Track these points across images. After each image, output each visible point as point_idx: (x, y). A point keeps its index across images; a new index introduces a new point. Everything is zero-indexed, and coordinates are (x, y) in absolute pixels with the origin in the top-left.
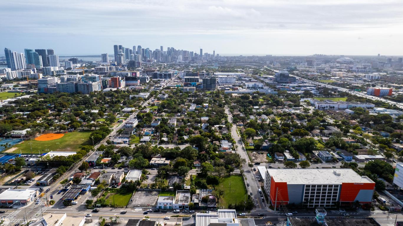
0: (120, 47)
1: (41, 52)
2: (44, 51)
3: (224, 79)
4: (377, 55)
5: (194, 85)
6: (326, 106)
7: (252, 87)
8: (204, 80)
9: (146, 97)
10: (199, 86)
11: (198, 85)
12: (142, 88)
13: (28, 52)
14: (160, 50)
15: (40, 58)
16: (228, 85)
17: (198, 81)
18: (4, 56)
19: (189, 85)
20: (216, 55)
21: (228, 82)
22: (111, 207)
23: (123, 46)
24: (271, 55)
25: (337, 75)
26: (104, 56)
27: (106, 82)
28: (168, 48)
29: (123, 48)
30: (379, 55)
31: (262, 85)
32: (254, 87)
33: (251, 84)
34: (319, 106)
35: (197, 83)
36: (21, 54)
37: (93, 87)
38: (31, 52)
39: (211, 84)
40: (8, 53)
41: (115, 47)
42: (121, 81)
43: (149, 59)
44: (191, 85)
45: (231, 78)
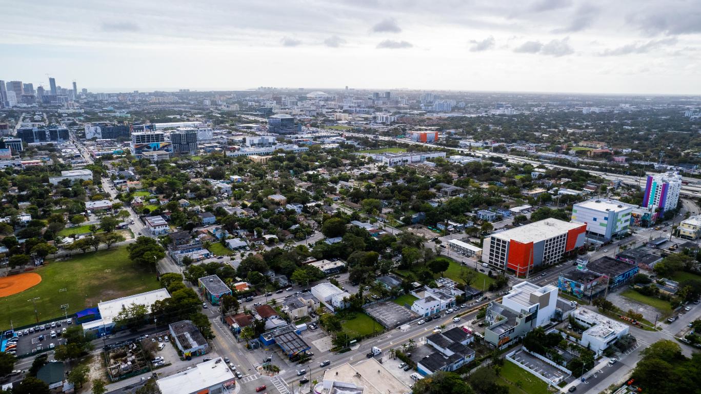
4: (345, 88)
5: (155, 147)
6: (398, 160)
7: (259, 144)
11: (164, 147)
17: (163, 140)
19: (146, 149)
20: (79, 90)
24: (188, 90)
25: (343, 119)
30: (347, 87)
31: (274, 139)
32: (262, 144)
33: (256, 140)
34: (390, 162)
35: (161, 144)
39: (188, 143)
44: (149, 148)
45: (205, 131)
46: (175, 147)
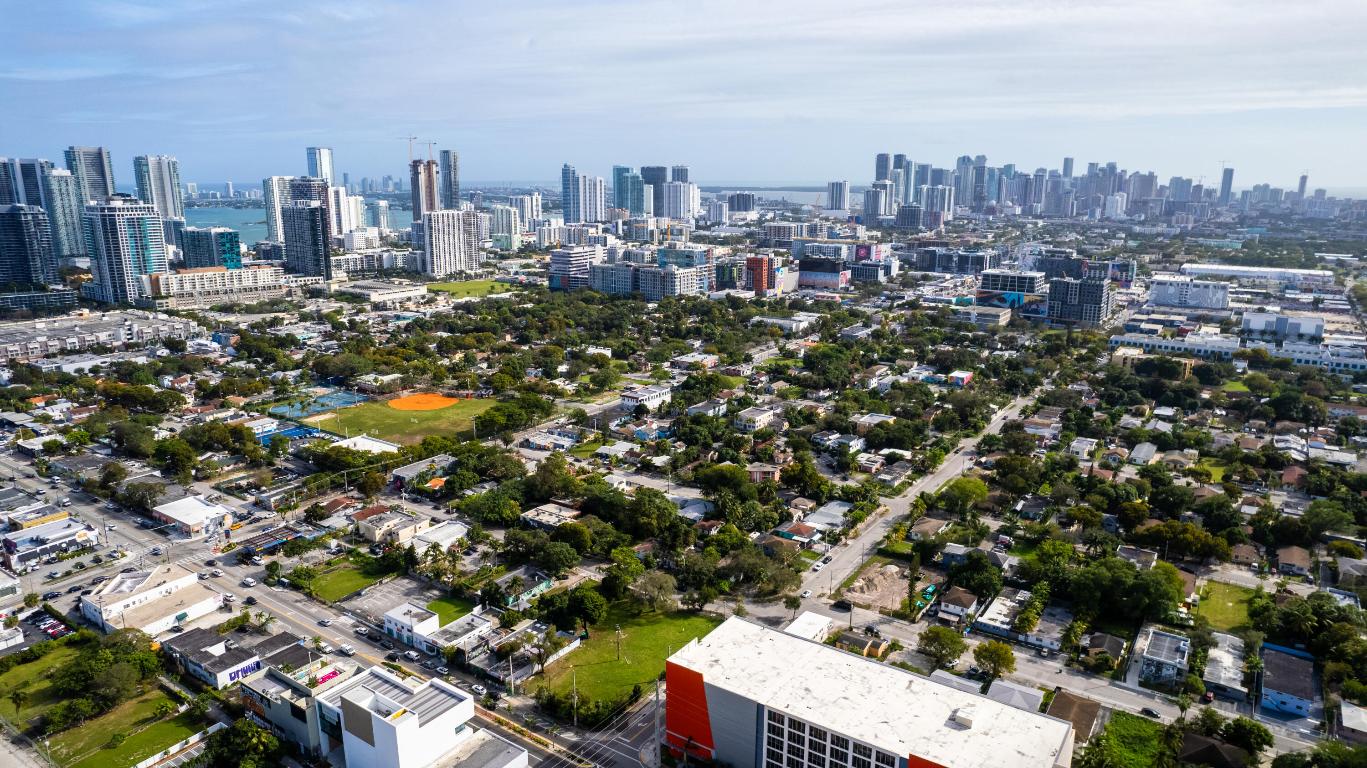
0: (899, 159)
1: (654, 175)
2: (662, 170)
3: (1172, 290)
5: (1013, 301)
7: (1263, 333)
8: (1054, 286)
9: (797, 327)
10: (1034, 307)
11: (1031, 303)
12: (833, 298)
13: (620, 173)
14: (1061, 172)
15: (649, 191)
16: (1164, 313)
17: (1031, 289)
18: (559, 189)
19: (996, 302)
21: (1192, 303)
22: (306, 594)
23: (908, 158)
26: (836, 191)
27: (731, 272)
28: (1092, 165)
29: (909, 164)
31: (1318, 328)
32: (1274, 333)
35: (1027, 298)
36: (598, 179)
37: (677, 283)
38: (627, 174)
39: (1080, 304)
40: (568, 177)
41: (882, 160)
42: (778, 269)
43: (994, 202)
44: (1003, 300)
45: (1207, 287)
46: (1051, 308)
